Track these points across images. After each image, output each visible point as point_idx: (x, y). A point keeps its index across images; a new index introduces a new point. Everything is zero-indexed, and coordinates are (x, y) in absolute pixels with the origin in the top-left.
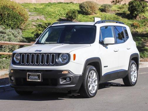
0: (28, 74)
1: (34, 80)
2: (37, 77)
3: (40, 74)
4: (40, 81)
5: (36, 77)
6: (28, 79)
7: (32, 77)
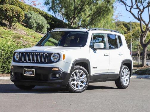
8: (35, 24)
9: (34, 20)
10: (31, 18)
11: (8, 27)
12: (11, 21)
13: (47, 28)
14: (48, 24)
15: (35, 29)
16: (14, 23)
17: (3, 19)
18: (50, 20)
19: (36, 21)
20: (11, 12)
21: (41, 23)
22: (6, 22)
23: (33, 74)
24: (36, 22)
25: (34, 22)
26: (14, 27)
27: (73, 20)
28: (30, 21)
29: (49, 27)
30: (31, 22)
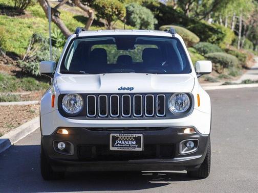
0: (112, 136)
1: (127, 149)
2: (134, 143)
3: (141, 135)
4: (141, 149)
5: (130, 142)
6: (113, 146)
7: (123, 142)
8: (139, 21)
9: (137, 14)
10: (133, 12)
11: (106, 26)
12: (110, 19)
13: (155, 25)
14: (155, 19)
15: (138, 26)
16: (114, 22)
17: (101, 17)
18: (157, 11)
19: (140, 16)
20: (110, 9)
21: (146, 19)
22: (104, 21)
23: (139, 146)
24: (140, 18)
25: (138, 17)
26: (113, 26)
27: (189, 6)
28: (132, 16)
29: (156, 22)
30: (134, 18)
